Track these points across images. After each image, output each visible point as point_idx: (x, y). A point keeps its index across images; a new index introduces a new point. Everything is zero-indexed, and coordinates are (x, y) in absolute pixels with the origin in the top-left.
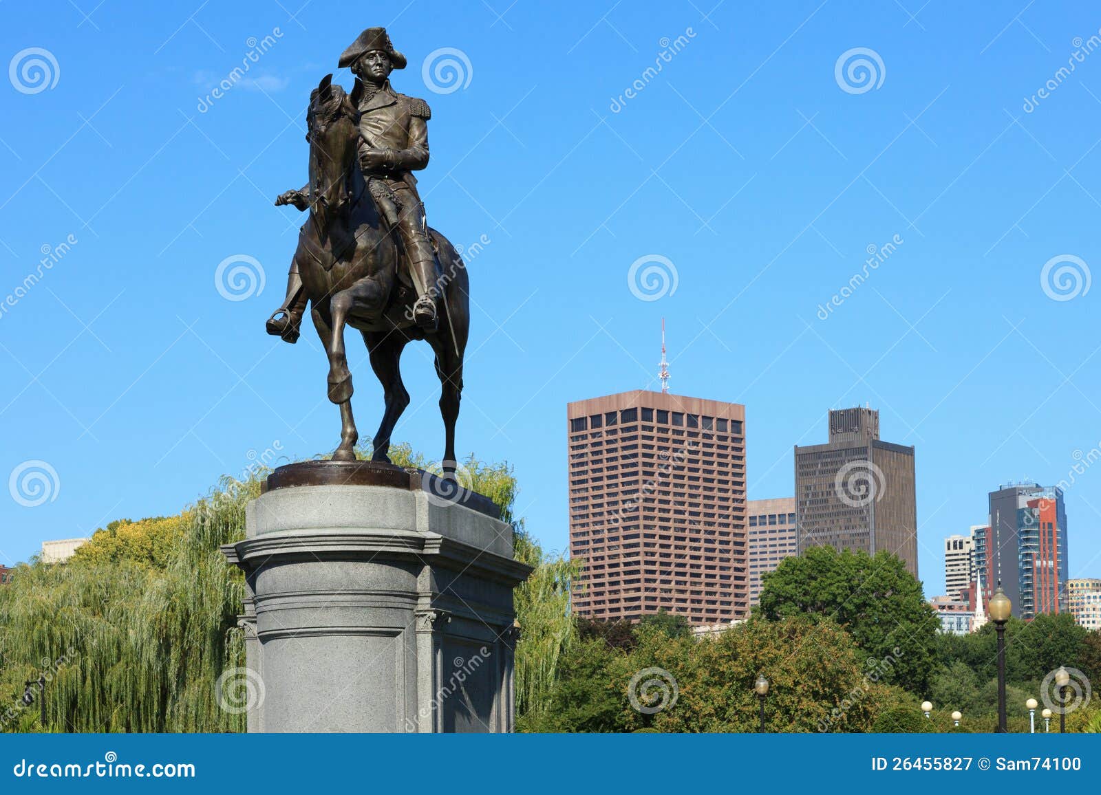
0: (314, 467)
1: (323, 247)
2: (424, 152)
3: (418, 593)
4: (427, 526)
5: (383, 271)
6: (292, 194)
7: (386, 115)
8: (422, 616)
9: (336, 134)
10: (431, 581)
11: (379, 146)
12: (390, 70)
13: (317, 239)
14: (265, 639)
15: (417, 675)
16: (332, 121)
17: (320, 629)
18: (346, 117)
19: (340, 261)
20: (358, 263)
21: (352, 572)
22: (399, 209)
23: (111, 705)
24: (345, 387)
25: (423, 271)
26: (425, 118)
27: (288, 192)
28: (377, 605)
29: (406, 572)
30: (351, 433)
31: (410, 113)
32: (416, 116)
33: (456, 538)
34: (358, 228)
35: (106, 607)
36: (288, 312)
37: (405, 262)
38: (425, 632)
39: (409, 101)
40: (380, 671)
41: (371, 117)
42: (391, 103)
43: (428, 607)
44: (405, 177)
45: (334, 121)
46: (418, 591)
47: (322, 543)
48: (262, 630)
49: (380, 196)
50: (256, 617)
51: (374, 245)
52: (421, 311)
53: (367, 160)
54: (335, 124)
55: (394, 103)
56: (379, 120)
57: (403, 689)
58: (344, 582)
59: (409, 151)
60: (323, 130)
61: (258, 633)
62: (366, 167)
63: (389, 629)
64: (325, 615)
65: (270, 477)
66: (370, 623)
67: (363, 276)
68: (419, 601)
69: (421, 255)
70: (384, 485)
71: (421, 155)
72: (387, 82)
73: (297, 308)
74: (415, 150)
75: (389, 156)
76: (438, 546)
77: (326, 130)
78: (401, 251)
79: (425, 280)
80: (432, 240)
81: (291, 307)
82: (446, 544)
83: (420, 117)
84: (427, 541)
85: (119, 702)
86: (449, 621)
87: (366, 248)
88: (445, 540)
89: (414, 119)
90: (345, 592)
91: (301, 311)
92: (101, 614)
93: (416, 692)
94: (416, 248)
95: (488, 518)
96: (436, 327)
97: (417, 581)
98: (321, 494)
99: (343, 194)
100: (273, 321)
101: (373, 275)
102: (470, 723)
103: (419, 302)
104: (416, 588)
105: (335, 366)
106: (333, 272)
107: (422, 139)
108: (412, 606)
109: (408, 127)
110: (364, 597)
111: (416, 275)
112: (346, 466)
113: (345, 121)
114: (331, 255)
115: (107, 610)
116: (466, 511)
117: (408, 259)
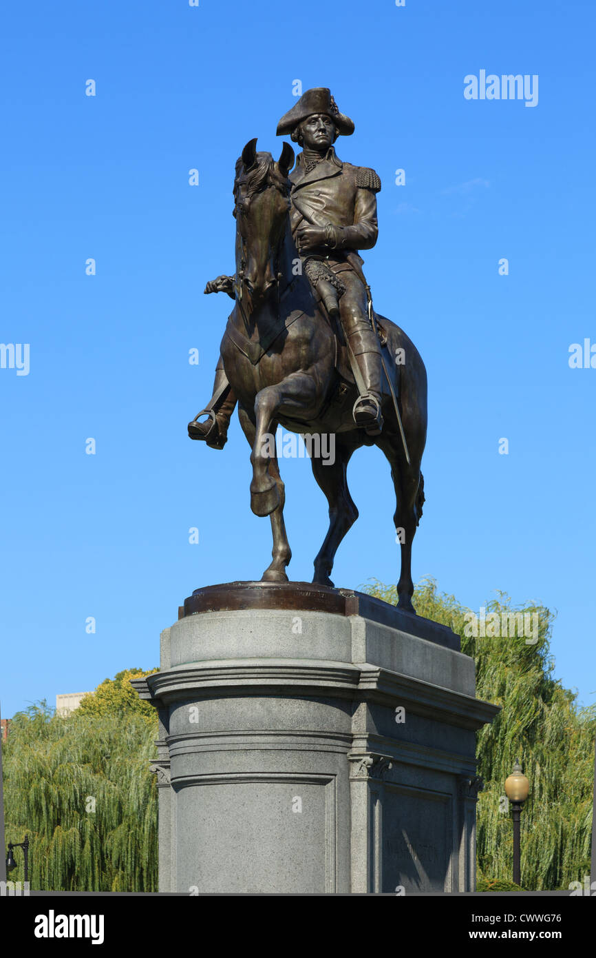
0: (236, 588)
1: (250, 337)
2: (371, 229)
3: (352, 735)
4: (364, 657)
5: (318, 365)
6: (222, 279)
7: (329, 187)
8: (358, 761)
9: (262, 207)
10: (368, 721)
11: (320, 222)
12: (335, 137)
13: (243, 328)
14: (178, 786)
15: (350, 830)
16: (257, 192)
17: (238, 775)
18: (274, 187)
19: (269, 352)
20: (289, 355)
21: (275, 710)
22: (340, 294)
23: (110, 871)
24: (270, 497)
25: (366, 364)
26: (374, 190)
27: (218, 279)
28: (303, 747)
29: (338, 710)
30: (283, 551)
31: (356, 185)
32: (363, 188)
33: (402, 671)
34: (289, 315)
35: (107, 763)
36: (213, 414)
37: (346, 355)
38: (359, 780)
39: (356, 170)
40: (307, 824)
41: (312, 190)
42: (334, 173)
43: (363, 751)
44: (349, 257)
45: (260, 192)
46: (353, 732)
47: (240, 676)
48: (174, 777)
49: (317, 279)
50: (169, 762)
51: (307, 333)
52: (361, 409)
53: (305, 239)
54: (261, 195)
55: (339, 174)
56: (321, 193)
57: (333, 846)
58: (266, 721)
59: (355, 228)
60: (247, 203)
61: (172, 780)
62: (305, 247)
63: (317, 776)
64: (244, 758)
65: (187, 601)
66: (295, 769)
67: (295, 370)
68: (354, 744)
69: (364, 345)
70: (314, 610)
71: (368, 232)
72: (331, 151)
73: (224, 408)
74: (361, 226)
75: (330, 233)
76: (375, 679)
77: (250, 203)
78: (342, 342)
79: (368, 374)
80: (380, 329)
81: (217, 408)
82: (384, 678)
83: (368, 188)
84: (362, 675)
85: (120, 869)
86: (390, 767)
87: (298, 337)
88: (382, 672)
89: (360, 190)
90: (266, 733)
91: (229, 412)
92: (102, 772)
93: (349, 848)
94: (358, 338)
95: (444, 650)
96: (381, 428)
97: (351, 720)
98: (241, 619)
99: (270, 276)
100: (195, 423)
101: (306, 368)
102: (419, 887)
103: (359, 400)
104: (350, 729)
105: (259, 473)
106: (261, 366)
107: (370, 214)
108: (344, 750)
109: (353, 202)
110: (288, 739)
111: (358, 368)
112: (270, 587)
113: (273, 191)
114: (258, 346)
115: (108, 767)
116: (414, 641)
117: (349, 350)
